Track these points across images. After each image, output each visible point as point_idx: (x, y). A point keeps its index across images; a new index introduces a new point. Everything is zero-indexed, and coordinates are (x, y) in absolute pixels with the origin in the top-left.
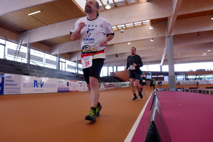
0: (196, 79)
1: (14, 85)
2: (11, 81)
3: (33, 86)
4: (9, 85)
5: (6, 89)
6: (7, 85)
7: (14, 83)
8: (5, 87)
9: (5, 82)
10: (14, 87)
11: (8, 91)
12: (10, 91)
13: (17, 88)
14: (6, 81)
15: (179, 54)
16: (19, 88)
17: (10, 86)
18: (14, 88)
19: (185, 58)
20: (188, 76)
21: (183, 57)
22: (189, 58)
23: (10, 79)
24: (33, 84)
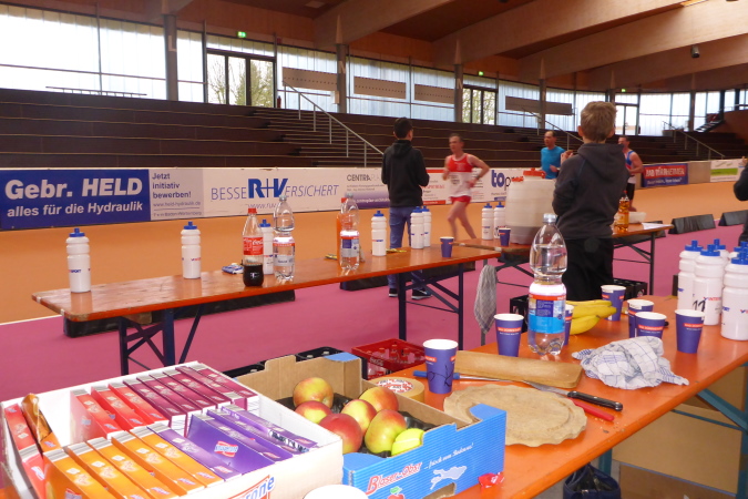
1: (182, 195)
2: (170, 186)
3: (247, 195)
4: (165, 196)
5: (157, 207)
6: (159, 196)
7: (179, 191)
8: (153, 201)
9: (152, 190)
10: (180, 200)
11: (164, 212)
12: (169, 211)
13: (192, 203)
14: (155, 186)
16: (199, 203)
17: (168, 200)
18: (182, 204)
23: (168, 182)
24: (247, 190)
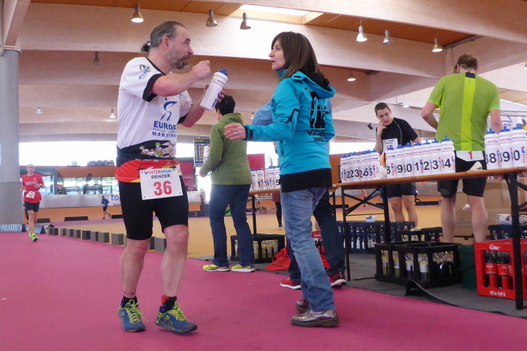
0: (86, 189)
15: (39, 111)
19: (58, 125)
20: (63, 182)
21: (50, 121)
22: (68, 125)
